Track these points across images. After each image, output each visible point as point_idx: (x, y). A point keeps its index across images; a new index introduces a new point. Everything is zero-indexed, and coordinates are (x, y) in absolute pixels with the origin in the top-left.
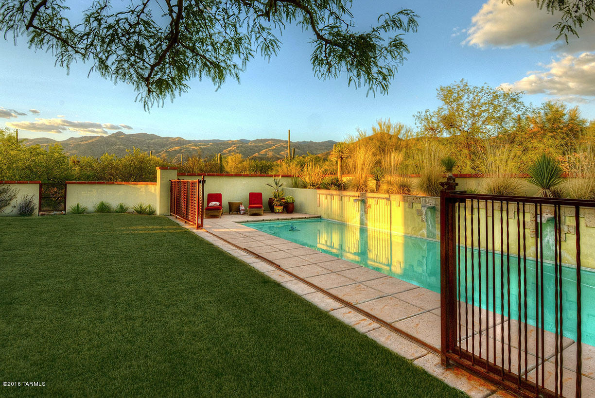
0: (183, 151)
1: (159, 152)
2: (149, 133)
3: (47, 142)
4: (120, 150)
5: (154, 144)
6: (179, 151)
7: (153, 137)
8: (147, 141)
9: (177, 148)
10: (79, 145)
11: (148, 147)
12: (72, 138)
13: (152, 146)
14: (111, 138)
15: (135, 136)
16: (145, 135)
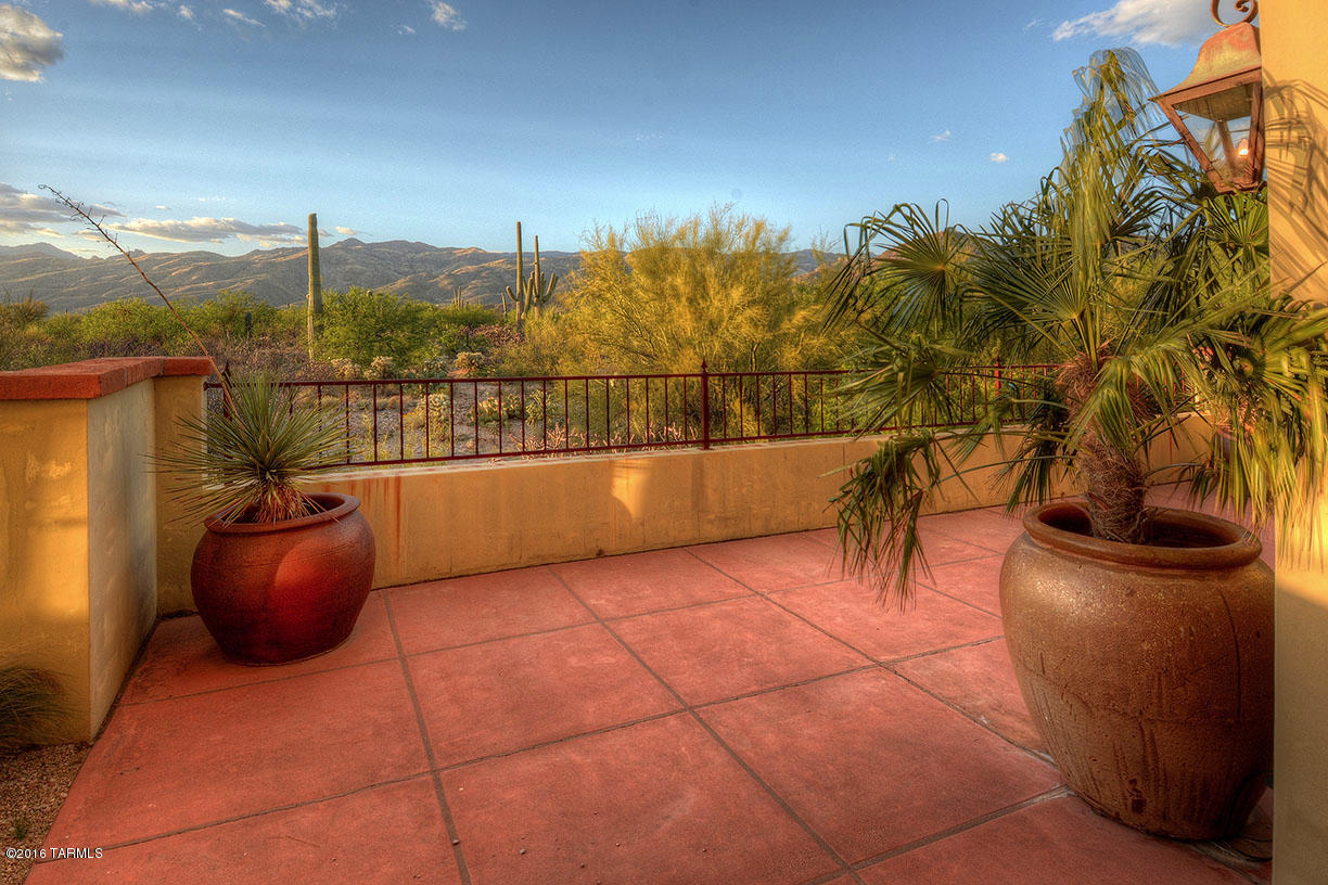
0: (483, 274)
1: (434, 277)
2: (412, 240)
3: (208, 259)
4: (353, 273)
5: (423, 261)
6: (476, 275)
7: (419, 247)
8: (409, 256)
9: (471, 268)
10: (272, 265)
11: (411, 266)
12: (257, 252)
13: (418, 264)
14: (334, 251)
15: (385, 247)
16: (404, 244)
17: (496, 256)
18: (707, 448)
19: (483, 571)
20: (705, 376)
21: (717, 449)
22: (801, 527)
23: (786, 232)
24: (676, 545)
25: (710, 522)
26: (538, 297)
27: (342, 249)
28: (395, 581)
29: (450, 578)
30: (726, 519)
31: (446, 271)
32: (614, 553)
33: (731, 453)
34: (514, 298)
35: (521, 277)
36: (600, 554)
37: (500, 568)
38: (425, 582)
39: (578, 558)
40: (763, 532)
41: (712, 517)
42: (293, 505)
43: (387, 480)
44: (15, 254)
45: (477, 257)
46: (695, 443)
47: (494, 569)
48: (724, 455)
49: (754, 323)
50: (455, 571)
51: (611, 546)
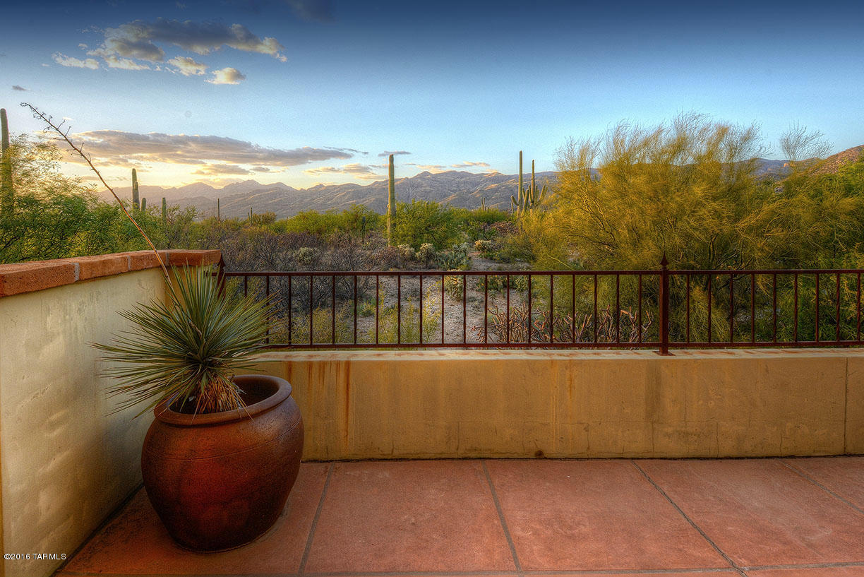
17: (510, 177)
18: (665, 352)
19: (422, 456)
20: (665, 274)
21: (679, 355)
22: (785, 452)
23: (749, 132)
24: (625, 456)
25: (668, 435)
26: (533, 202)
27: (421, 178)
28: (344, 455)
29: (392, 459)
30: (687, 434)
31: (478, 188)
32: (554, 456)
33: (696, 361)
34: (516, 203)
35: (521, 189)
36: (540, 455)
37: (439, 456)
38: (370, 460)
39: (516, 456)
40: (735, 453)
41: (670, 430)
42: (224, 395)
43: (338, 364)
44: (268, 188)
45: (498, 178)
46: (650, 346)
47: (432, 456)
48: (686, 363)
49: (717, 215)
50: (396, 454)
51: (552, 449)
